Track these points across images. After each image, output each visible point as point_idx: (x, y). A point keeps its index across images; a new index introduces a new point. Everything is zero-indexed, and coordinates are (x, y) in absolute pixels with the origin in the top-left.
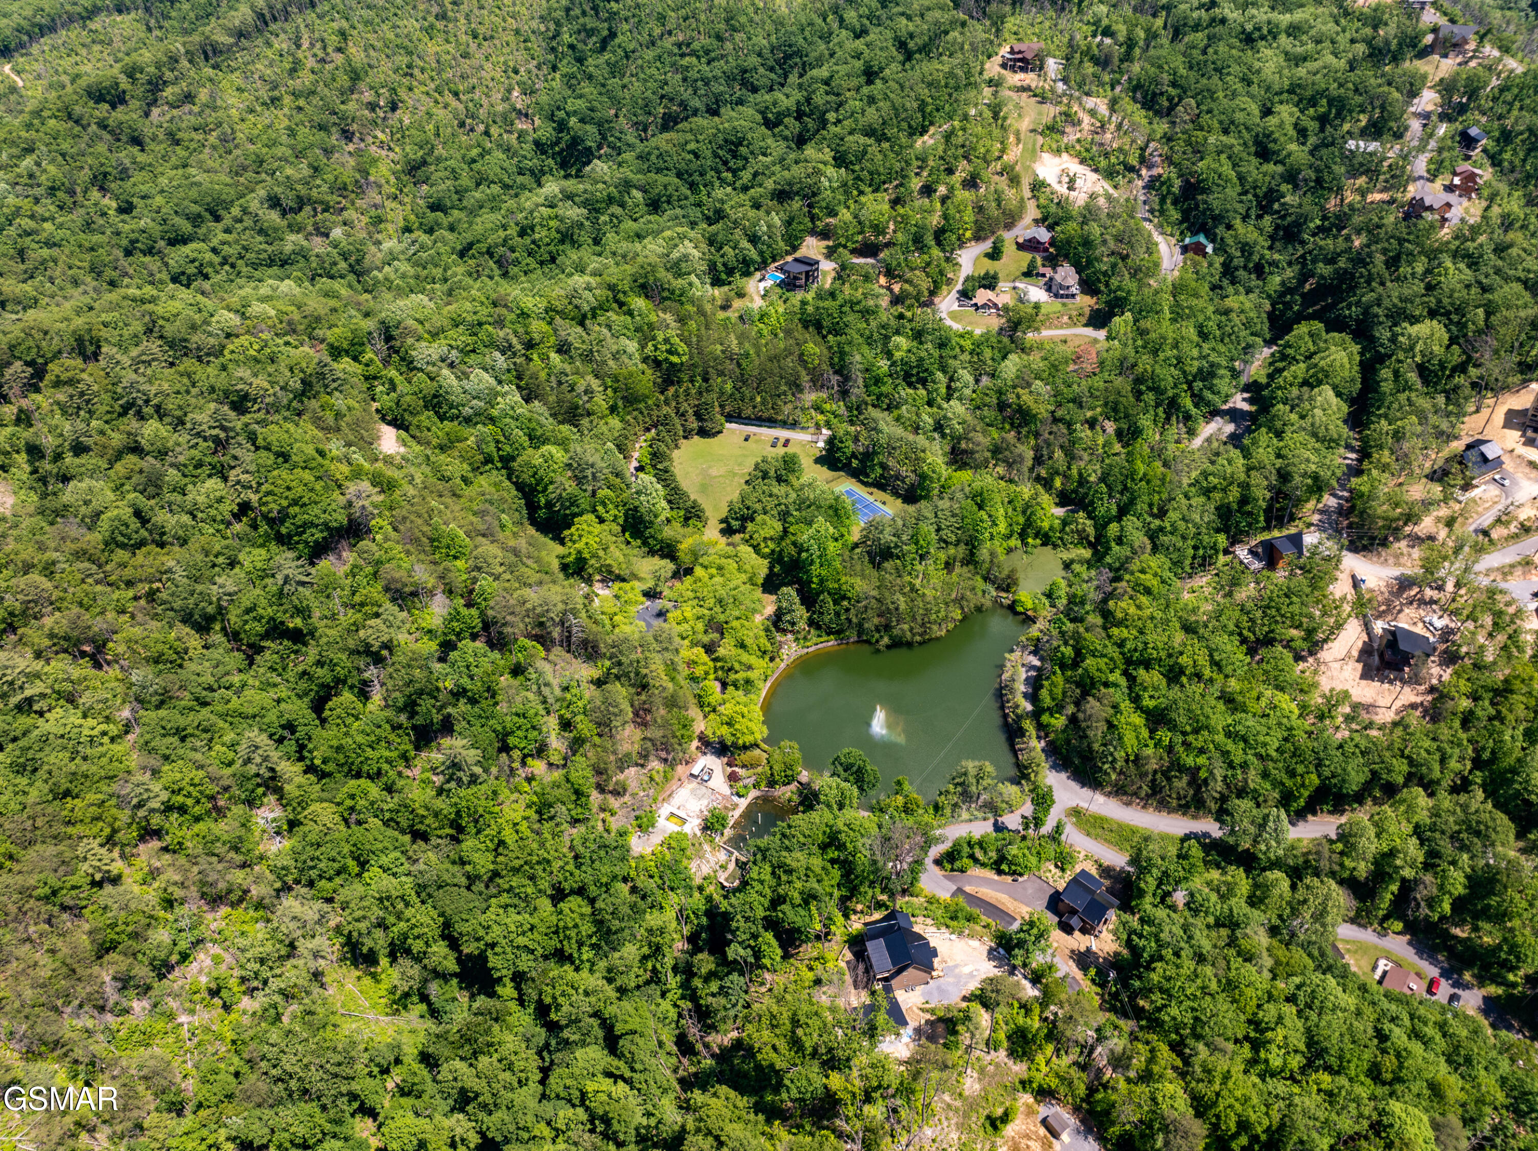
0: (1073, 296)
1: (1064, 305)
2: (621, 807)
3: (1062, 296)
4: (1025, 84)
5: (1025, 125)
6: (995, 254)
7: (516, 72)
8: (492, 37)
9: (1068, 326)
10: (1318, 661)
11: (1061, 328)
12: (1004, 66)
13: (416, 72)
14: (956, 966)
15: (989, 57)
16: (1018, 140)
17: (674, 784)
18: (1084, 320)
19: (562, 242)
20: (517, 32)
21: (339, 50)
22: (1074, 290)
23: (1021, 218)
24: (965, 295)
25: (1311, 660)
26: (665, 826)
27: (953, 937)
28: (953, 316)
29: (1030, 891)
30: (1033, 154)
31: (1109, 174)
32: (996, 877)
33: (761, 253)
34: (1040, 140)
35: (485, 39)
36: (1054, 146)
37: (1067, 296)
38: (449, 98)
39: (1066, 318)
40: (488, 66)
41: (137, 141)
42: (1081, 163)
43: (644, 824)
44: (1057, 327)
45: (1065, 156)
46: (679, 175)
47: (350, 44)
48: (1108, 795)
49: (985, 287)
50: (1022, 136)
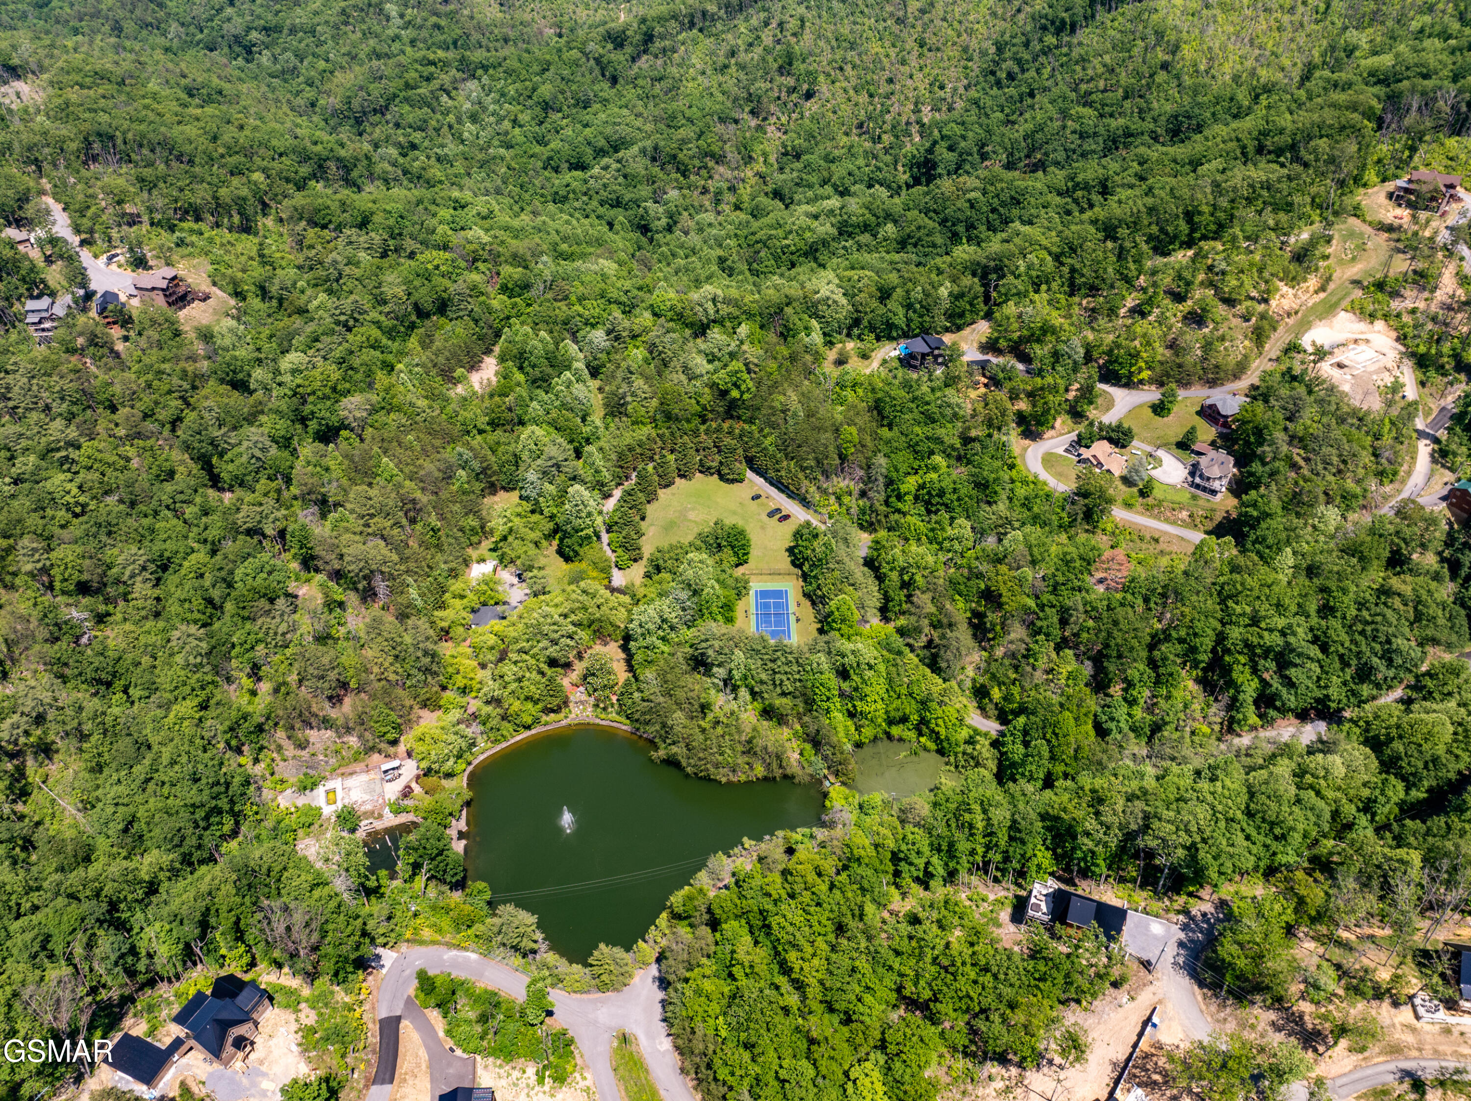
0: (1214, 492)
1: (1194, 497)
2: (294, 757)
3: (1198, 486)
4: (1397, 222)
5: (1355, 271)
6: (1159, 409)
7: (942, 87)
8: (938, 49)
9: (1185, 525)
10: (1020, 1081)
11: (1174, 523)
12: (1390, 196)
13: (848, 68)
14: (264, 1075)
15: (1383, 181)
16: (1323, 289)
17: (362, 765)
18: (1210, 526)
19: (806, 254)
20: (965, 49)
21: (794, 35)
22: (1216, 485)
23: (1236, 377)
24: (1081, 442)
25: (1014, 1071)
26: (318, 797)
27: (295, 1048)
28: (1049, 460)
29: (451, 1071)
30: (1327, 310)
31: (1422, 362)
32: (441, 1034)
33: (909, 321)
34: (1358, 293)
35: (930, 50)
36: (1370, 308)
37: (1204, 489)
38: (863, 98)
39: (1185, 514)
40: (918, 76)
41: (614, 80)
42: (1398, 339)
43: (307, 786)
44: (1167, 520)
45: (1380, 325)
46: (943, 222)
47: (807, 31)
48: (677, 1048)
49: (1111, 440)
50: (1331, 286)
